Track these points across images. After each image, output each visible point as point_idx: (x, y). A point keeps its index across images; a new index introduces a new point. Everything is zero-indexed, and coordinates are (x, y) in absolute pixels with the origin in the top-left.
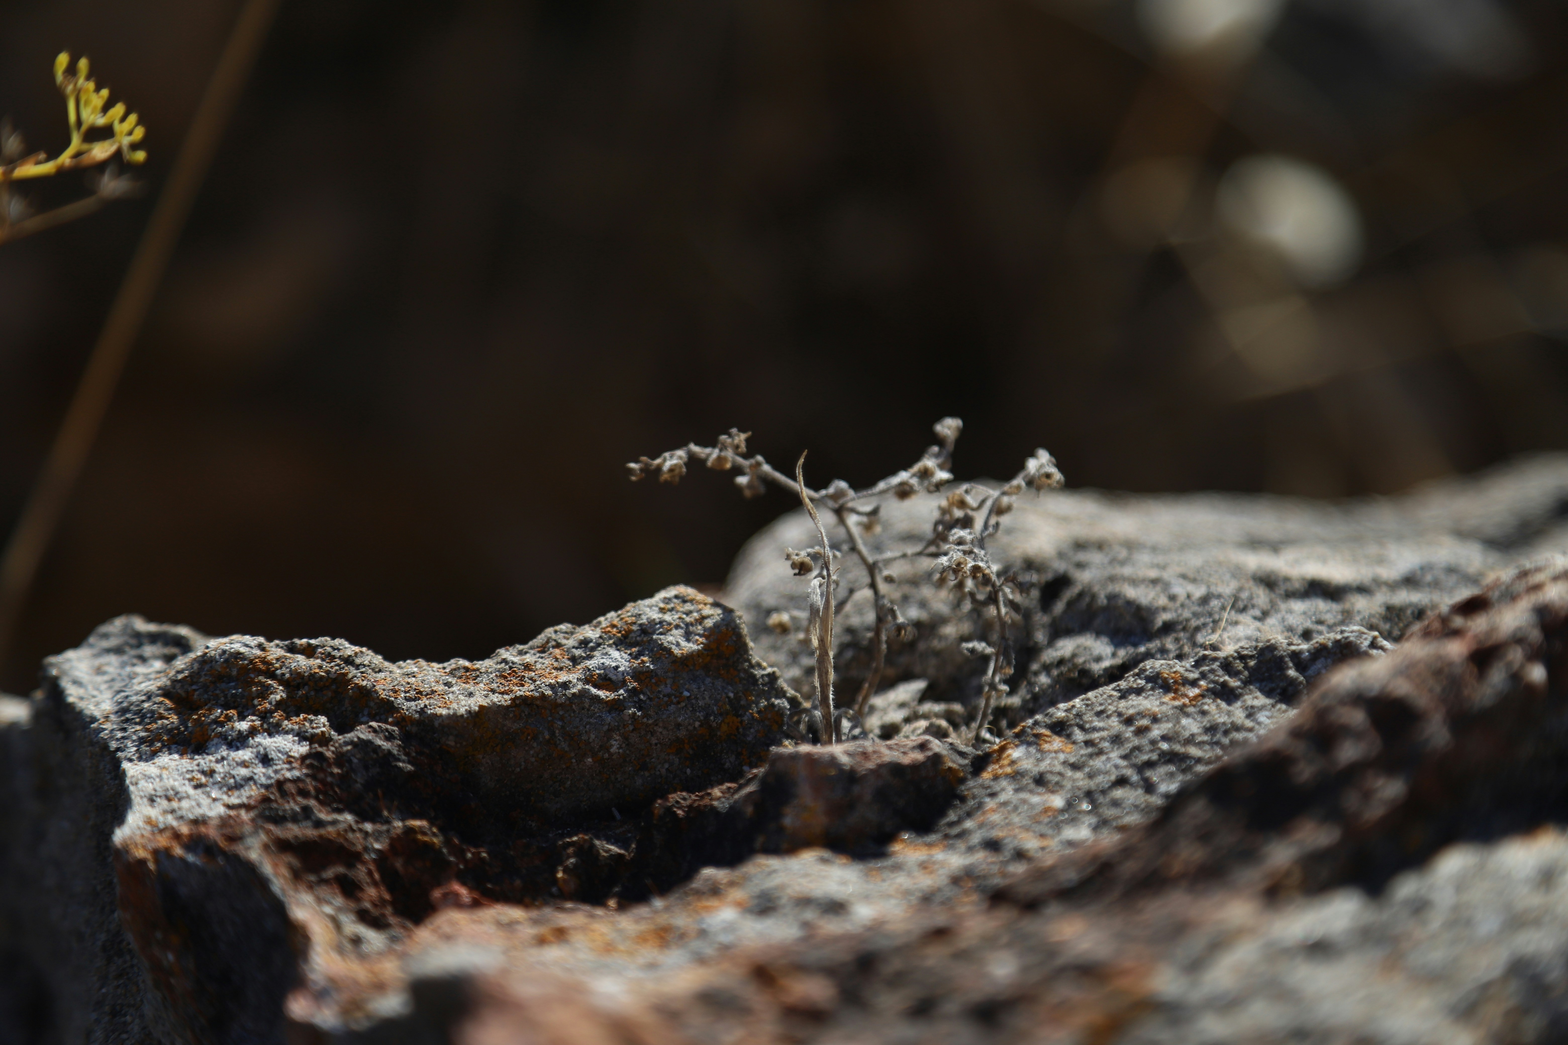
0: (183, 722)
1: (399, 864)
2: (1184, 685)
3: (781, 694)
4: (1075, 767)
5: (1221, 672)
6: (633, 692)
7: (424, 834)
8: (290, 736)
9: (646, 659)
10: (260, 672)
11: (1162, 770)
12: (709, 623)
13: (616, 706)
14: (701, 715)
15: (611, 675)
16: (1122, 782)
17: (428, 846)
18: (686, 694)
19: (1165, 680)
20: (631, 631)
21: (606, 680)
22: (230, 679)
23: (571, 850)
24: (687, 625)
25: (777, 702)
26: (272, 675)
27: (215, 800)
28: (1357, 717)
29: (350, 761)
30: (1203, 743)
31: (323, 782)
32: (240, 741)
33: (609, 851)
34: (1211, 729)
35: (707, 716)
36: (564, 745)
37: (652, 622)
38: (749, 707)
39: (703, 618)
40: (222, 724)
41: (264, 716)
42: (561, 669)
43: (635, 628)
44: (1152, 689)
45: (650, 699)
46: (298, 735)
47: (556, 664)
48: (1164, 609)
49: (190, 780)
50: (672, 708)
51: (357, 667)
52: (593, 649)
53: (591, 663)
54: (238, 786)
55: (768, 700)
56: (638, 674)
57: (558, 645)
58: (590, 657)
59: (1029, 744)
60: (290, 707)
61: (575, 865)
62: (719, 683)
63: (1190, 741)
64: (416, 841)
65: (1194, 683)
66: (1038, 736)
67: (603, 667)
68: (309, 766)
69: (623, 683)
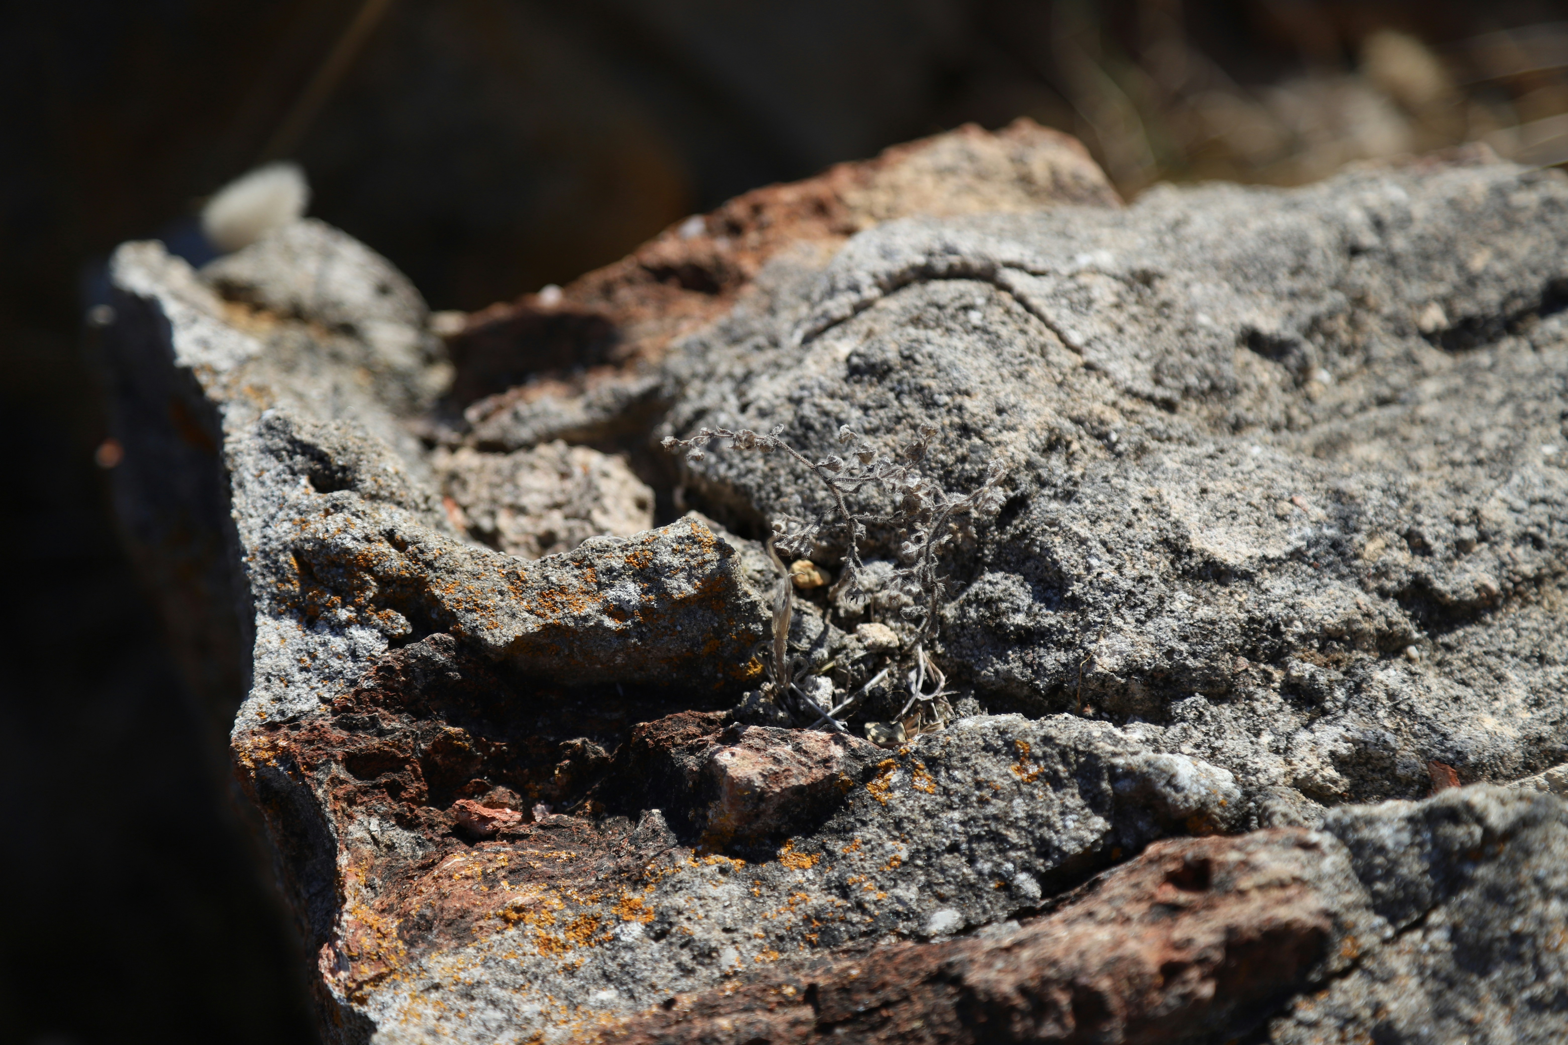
0: (304, 592)
1: (438, 758)
2: (1029, 758)
3: (758, 619)
4: (929, 815)
5: (1057, 759)
6: (637, 625)
7: (460, 739)
8: (375, 631)
9: (652, 597)
10: (361, 568)
11: (986, 846)
12: (708, 569)
13: (622, 634)
14: (688, 644)
15: (625, 607)
16: (954, 848)
17: (460, 749)
18: (679, 628)
19: (1018, 749)
20: (647, 567)
21: (618, 611)
22: (339, 566)
23: (568, 752)
24: (691, 568)
25: (753, 627)
26: (370, 571)
27: (313, 689)
28: (1063, 999)
29: (413, 671)
30: (1023, 828)
31: (392, 689)
32: (339, 629)
33: (596, 753)
34: (1031, 817)
35: (692, 646)
36: (580, 659)
37: (663, 566)
38: (730, 630)
39: (705, 562)
40: (328, 609)
41: (360, 609)
42: (587, 593)
43: (650, 565)
44: (1006, 754)
45: (650, 630)
46: (381, 631)
47: (585, 587)
48: (1079, 579)
49: (299, 661)
50: (666, 638)
51: (435, 570)
52: (615, 578)
53: (611, 594)
54: (330, 678)
55: (746, 624)
56: (644, 609)
57: (591, 566)
58: (611, 586)
59: (907, 772)
60: (380, 602)
61: (569, 766)
62: (708, 614)
63: (1013, 825)
64: (452, 744)
65: (1036, 760)
66: (915, 766)
67: (619, 599)
68: (381, 678)
69: (631, 615)
